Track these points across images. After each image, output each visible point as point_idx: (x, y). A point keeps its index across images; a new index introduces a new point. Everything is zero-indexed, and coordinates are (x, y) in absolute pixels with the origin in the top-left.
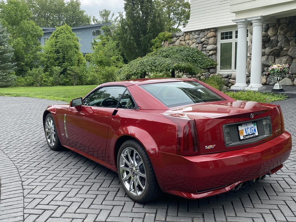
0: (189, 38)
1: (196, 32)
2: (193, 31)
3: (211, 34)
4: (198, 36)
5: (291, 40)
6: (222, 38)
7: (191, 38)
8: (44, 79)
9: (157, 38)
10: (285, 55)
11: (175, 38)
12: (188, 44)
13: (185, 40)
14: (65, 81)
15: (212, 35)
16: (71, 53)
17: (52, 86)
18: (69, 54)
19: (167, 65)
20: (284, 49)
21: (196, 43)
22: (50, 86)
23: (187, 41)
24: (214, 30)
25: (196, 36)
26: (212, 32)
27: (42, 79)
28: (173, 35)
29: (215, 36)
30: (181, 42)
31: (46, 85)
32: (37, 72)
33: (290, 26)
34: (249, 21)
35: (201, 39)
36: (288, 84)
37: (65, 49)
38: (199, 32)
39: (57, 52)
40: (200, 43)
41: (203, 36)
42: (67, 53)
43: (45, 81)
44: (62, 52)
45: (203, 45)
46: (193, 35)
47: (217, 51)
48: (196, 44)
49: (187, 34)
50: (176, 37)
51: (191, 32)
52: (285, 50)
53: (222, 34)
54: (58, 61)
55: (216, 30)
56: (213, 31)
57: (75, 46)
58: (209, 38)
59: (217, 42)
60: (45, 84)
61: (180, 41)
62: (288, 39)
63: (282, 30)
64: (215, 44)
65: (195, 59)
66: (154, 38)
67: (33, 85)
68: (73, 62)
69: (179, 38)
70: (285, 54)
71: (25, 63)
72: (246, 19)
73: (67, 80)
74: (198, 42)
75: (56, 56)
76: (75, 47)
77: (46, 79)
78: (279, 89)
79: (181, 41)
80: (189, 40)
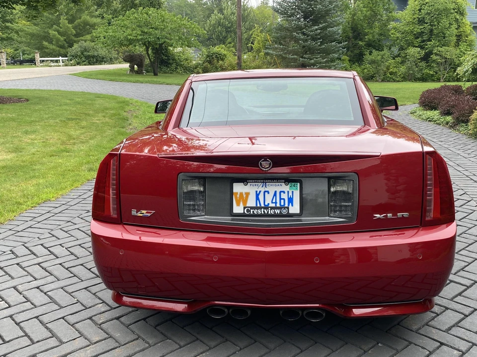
8: (391, 70)
14: (428, 74)
16: (445, 22)
17: (402, 81)
18: (441, 25)
22: (399, 81)
27: (389, 69)
31: (393, 79)
32: (379, 58)
37: (435, 16)
39: (421, 21)
42: (438, 24)
43: (391, 73)
44: (430, 23)
54: (420, 39)
57: (459, 10)
60: (391, 78)
67: (372, 79)
68: (446, 39)
71: (364, 43)
73: (431, 73)
75: (418, 29)
76: (456, 12)
77: (395, 70)
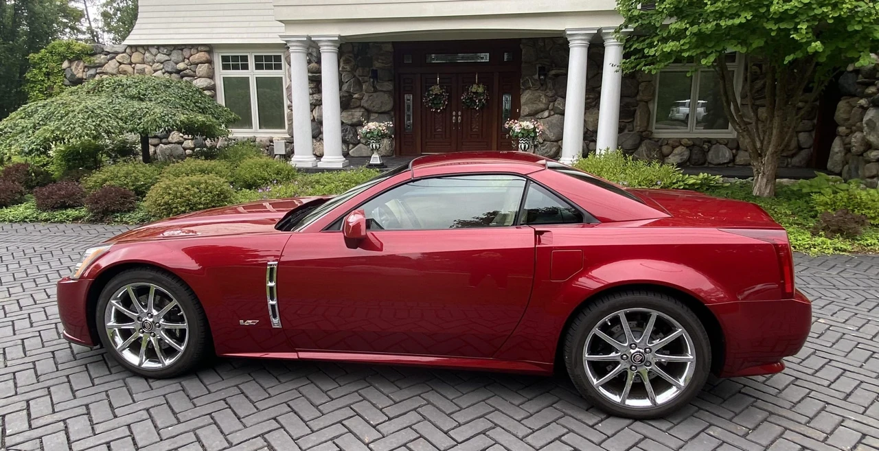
0: (143, 59)
1: (162, 49)
2: (153, 46)
3: (202, 56)
4: (167, 58)
5: (364, 82)
6: (225, 67)
7: (149, 60)
9: (43, 50)
10: (357, 107)
11: (103, 56)
12: (142, 72)
13: (131, 64)
15: (204, 59)
19: (160, 118)
20: (356, 96)
21: (163, 71)
23: (139, 66)
24: (207, 49)
25: (161, 57)
26: (201, 51)
28: (96, 49)
29: (210, 62)
30: (122, 66)
33: (360, 57)
34: (314, 41)
35: (177, 63)
36: (365, 155)
38: (169, 48)
40: (175, 73)
41: (181, 58)
45: (182, 77)
46: (154, 53)
47: (215, 91)
48: (164, 73)
49: (137, 51)
50: (106, 55)
51: (146, 48)
52: (356, 98)
53: (225, 59)
55: (210, 49)
56: (204, 51)
58: (197, 64)
59: (214, 73)
61: (118, 64)
62: (359, 79)
63: (348, 63)
64: (212, 77)
65: (202, 106)
66: (37, 51)
69: (114, 58)
70: (358, 104)
72: (309, 38)
74: (169, 70)
78: (379, 163)
79: (120, 63)
80: (143, 63)
